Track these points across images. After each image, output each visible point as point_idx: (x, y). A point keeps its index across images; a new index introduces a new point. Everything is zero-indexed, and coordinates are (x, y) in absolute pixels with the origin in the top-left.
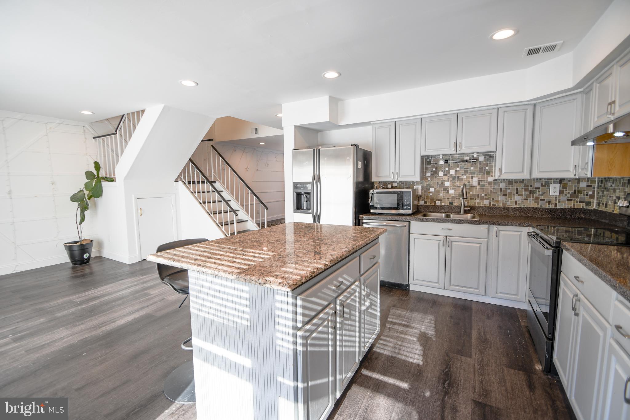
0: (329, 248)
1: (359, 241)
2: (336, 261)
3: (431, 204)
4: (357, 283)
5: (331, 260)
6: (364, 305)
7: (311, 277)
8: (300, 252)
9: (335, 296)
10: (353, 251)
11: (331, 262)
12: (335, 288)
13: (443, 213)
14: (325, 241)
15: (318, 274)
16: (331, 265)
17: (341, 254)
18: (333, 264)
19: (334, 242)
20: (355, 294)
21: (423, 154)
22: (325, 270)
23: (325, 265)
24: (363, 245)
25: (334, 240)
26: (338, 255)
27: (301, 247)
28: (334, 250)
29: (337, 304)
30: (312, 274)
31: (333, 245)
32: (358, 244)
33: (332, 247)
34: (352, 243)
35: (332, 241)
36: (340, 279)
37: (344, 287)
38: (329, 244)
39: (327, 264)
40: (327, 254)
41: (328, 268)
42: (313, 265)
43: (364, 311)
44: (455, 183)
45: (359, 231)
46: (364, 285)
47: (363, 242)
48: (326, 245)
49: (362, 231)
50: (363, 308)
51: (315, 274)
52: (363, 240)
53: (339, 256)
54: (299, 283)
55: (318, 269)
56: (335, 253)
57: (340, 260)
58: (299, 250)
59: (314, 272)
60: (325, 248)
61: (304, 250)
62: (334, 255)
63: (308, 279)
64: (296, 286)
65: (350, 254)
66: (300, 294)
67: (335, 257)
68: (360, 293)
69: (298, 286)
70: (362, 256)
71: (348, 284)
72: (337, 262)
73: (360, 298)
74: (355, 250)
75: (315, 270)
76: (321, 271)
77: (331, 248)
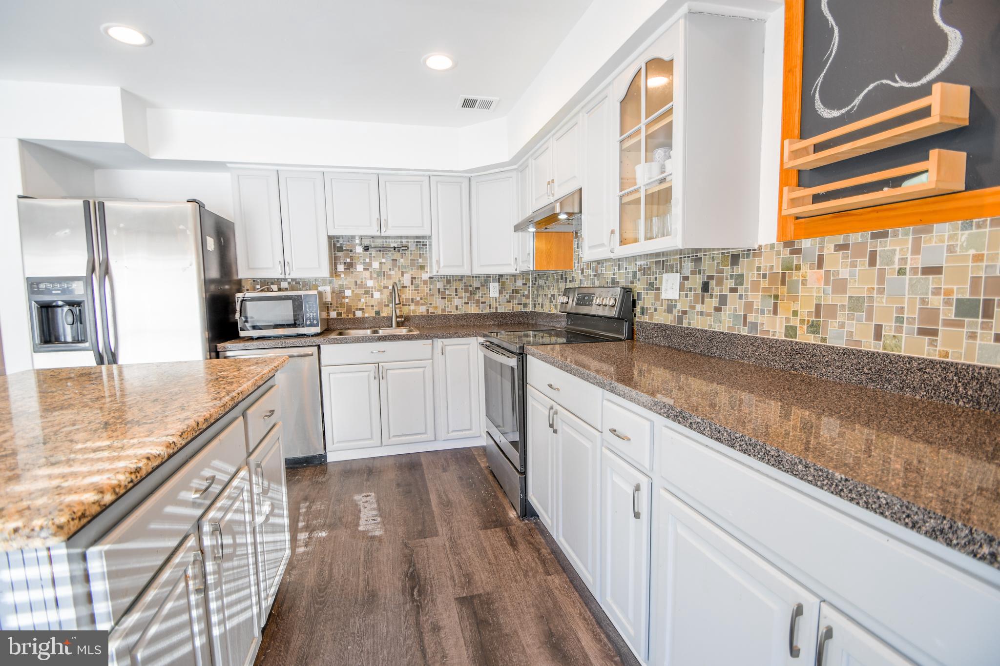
0: (167, 407)
1: (240, 385)
2: (196, 432)
3: (348, 316)
4: (243, 473)
5: (182, 431)
6: (260, 513)
7: (131, 485)
8: (78, 429)
9: (198, 512)
10: (231, 403)
11: (185, 436)
12: (198, 495)
13: (368, 328)
14: (150, 396)
15: (150, 470)
16: (184, 443)
17: (205, 413)
18: (189, 439)
19: (176, 394)
20: (241, 498)
21: (331, 233)
22: (170, 456)
23: (168, 446)
24: (251, 390)
25: (176, 389)
26: (199, 416)
27: (77, 418)
28: (183, 408)
29: (202, 534)
30: (133, 476)
31: (176, 400)
32: (240, 389)
33: (176, 404)
34: (224, 388)
35: (171, 392)
36: (207, 473)
37: (216, 488)
38: (163, 400)
39: (174, 442)
40: (165, 421)
41: (176, 449)
42: (130, 452)
43: (261, 526)
44: (381, 282)
45: (232, 367)
46: (256, 474)
47: (250, 383)
48: (156, 403)
49: (239, 365)
50: (259, 519)
51: (143, 473)
52: (249, 380)
53: (201, 420)
54: (96, 509)
55: (148, 458)
56: (189, 413)
57: (204, 427)
58: (74, 425)
59: (140, 468)
60: (155, 409)
61: (90, 423)
62: (187, 419)
63: (122, 491)
64: (84, 521)
65: (227, 410)
66: (95, 542)
67: (191, 422)
68: (251, 491)
69: (89, 518)
70: (249, 412)
71: (226, 478)
72: (198, 433)
73: (252, 502)
74: (235, 401)
75: (140, 465)
76: (156, 464)
77: (174, 407)
